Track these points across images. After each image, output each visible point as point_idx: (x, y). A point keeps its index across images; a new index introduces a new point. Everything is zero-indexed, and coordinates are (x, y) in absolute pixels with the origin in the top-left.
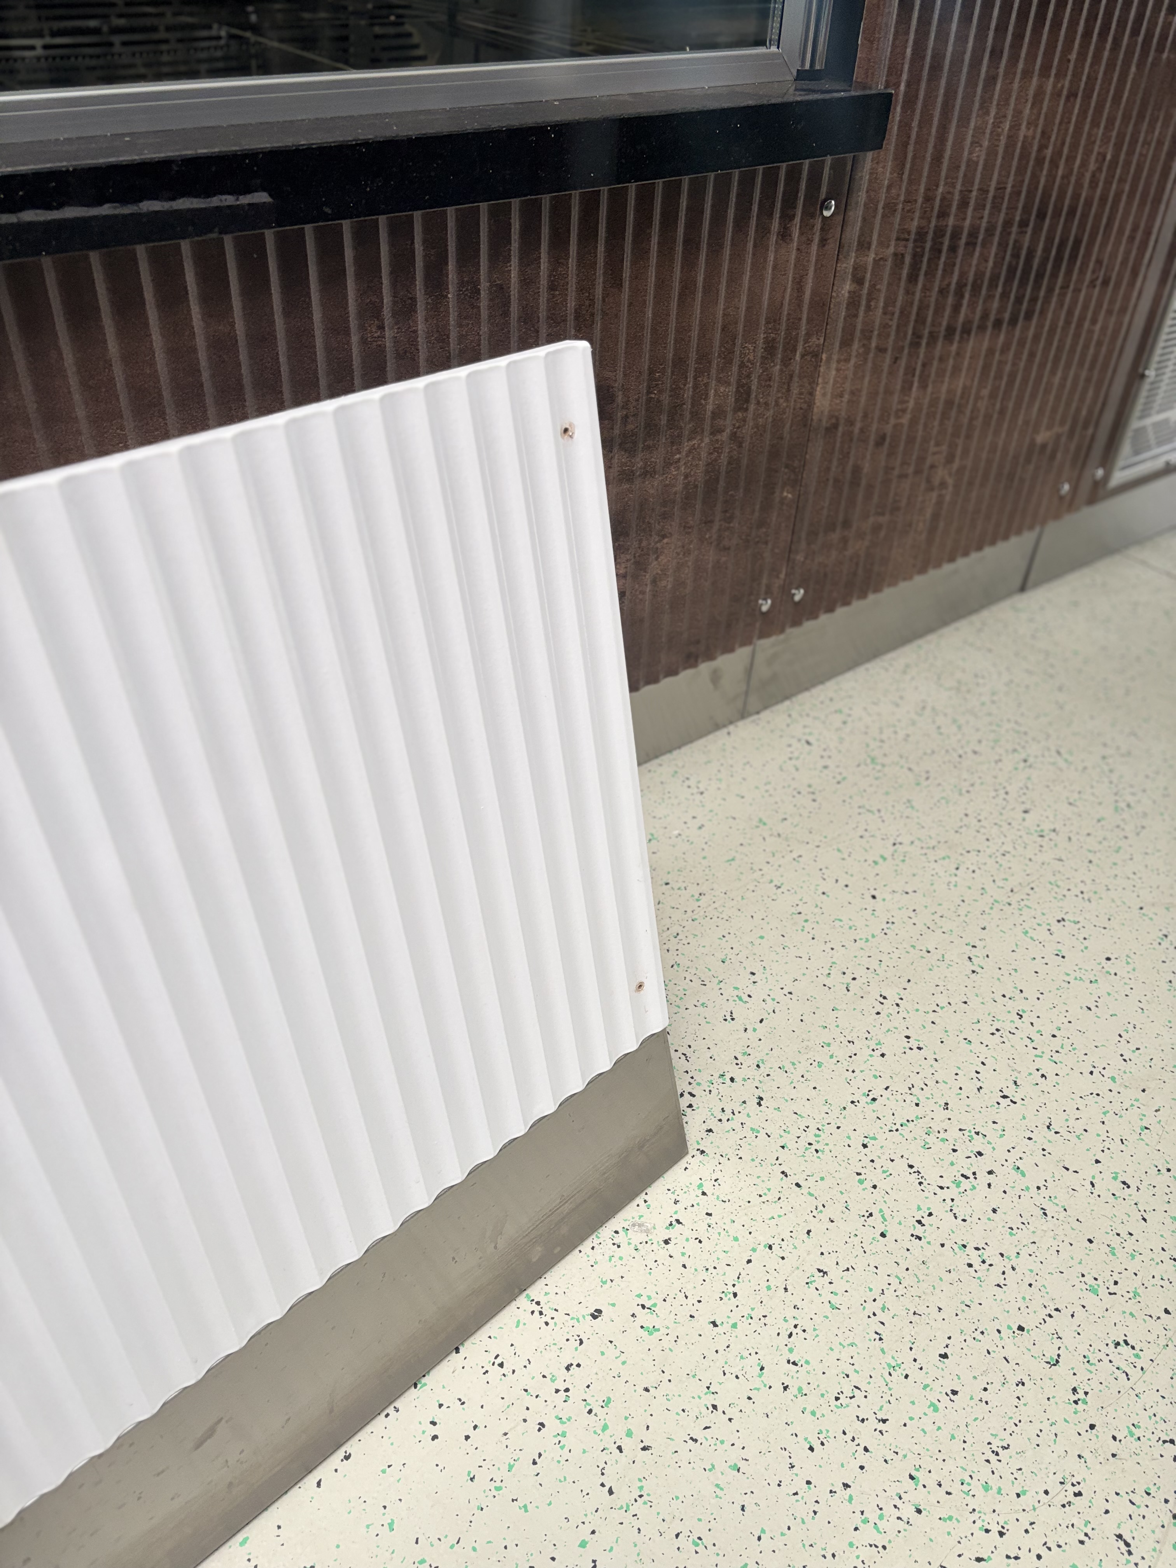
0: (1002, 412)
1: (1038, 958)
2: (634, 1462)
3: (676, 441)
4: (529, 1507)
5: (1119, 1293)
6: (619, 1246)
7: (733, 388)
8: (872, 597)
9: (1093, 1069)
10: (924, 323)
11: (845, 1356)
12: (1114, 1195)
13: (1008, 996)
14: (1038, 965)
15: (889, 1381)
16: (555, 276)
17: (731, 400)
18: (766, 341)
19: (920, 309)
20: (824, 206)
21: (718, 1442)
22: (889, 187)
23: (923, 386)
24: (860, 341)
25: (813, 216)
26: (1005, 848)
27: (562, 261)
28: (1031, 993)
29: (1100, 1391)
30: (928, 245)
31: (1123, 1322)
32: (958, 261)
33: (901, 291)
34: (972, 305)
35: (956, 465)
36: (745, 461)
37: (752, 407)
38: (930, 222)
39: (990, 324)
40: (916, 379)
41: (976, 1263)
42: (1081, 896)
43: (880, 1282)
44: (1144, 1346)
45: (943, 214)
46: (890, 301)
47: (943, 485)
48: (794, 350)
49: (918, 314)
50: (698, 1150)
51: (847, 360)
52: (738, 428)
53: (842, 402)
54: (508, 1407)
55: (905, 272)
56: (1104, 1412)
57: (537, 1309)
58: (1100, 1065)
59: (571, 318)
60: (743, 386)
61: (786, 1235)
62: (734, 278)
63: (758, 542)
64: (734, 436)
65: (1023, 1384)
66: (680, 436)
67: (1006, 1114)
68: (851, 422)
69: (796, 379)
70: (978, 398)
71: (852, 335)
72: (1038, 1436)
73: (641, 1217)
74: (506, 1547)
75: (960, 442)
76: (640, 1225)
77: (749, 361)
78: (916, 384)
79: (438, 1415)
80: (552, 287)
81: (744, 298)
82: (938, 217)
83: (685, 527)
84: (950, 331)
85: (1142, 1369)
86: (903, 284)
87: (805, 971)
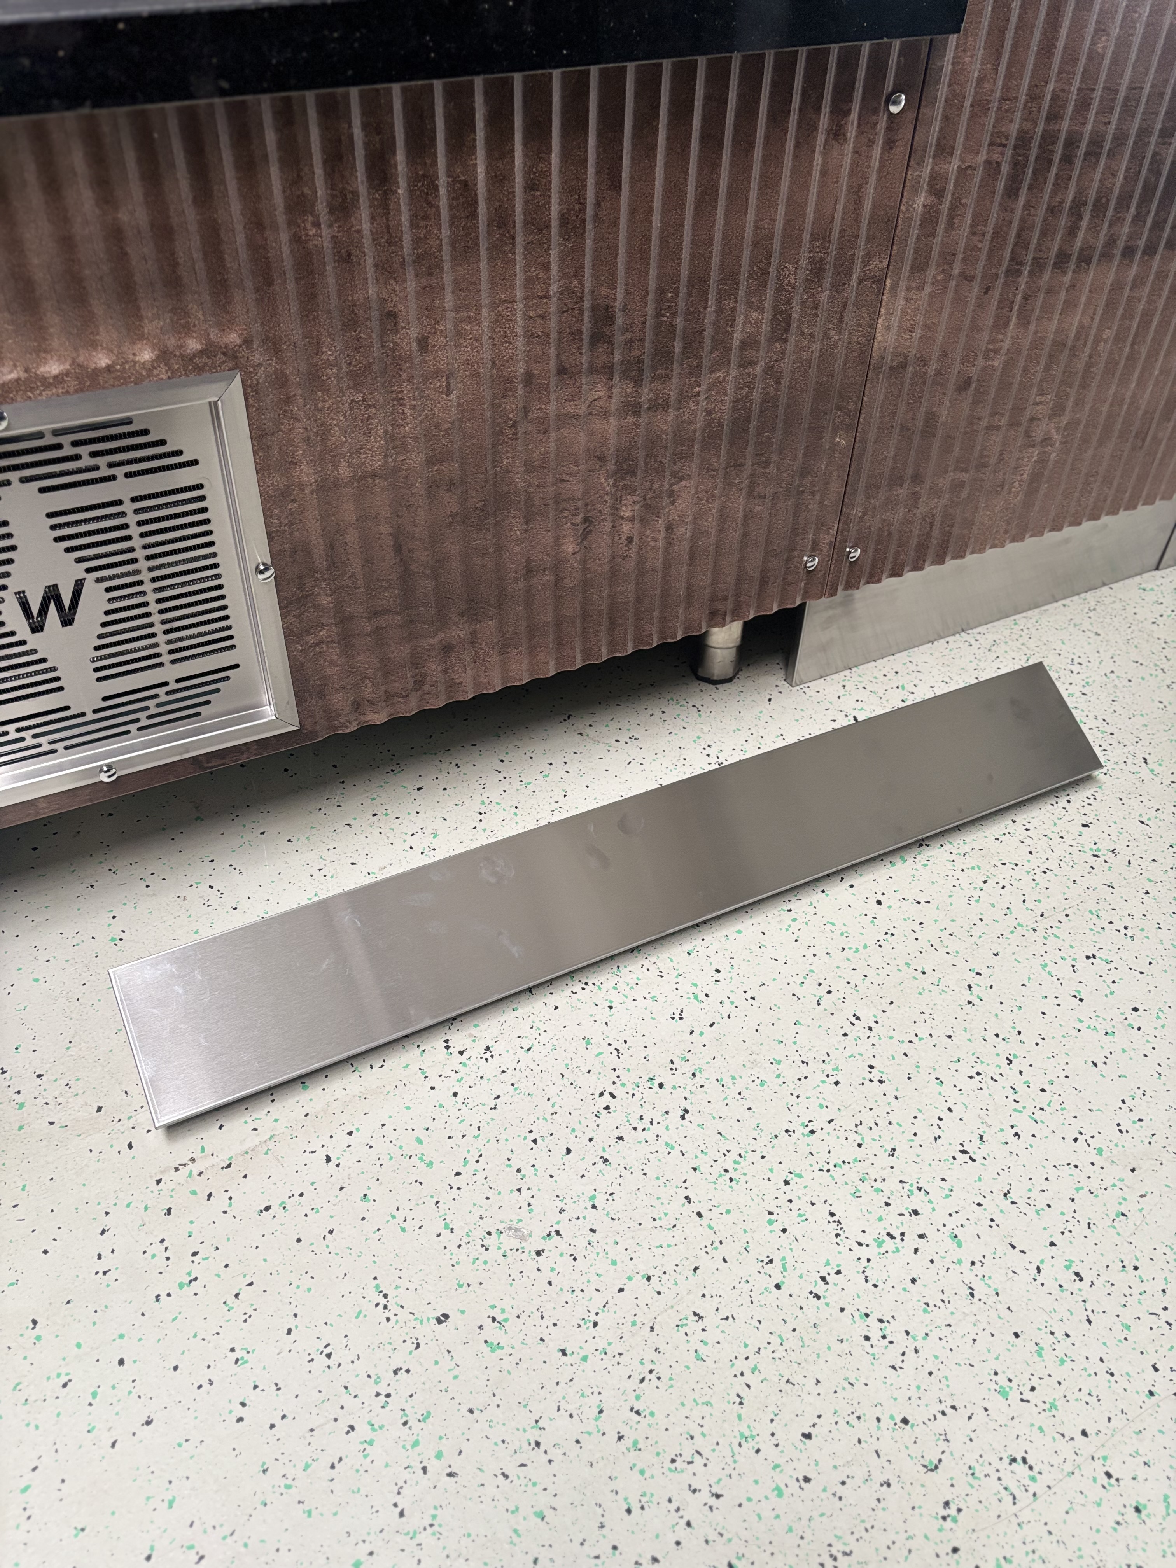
0: (1132, 358)
1: (1051, 998)
2: (435, 1487)
3: (695, 371)
4: (314, 1513)
5: (1033, 1402)
6: (487, 1249)
7: (767, 315)
8: (951, 564)
9: (1079, 1136)
10: (1027, 247)
11: (696, 1414)
12: (1060, 1286)
13: (1001, 1036)
14: (1049, 1006)
15: (736, 1452)
16: (535, 173)
17: (765, 329)
18: (812, 261)
19: (1021, 230)
20: (890, 100)
21: (530, 1484)
22: (980, 80)
23: (1025, 322)
24: (938, 265)
25: (875, 111)
26: (1048, 865)
27: (542, 155)
28: (1030, 1038)
29: (977, 1511)
30: (1034, 152)
31: (1027, 1437)
32: (1075, 173)
33: (996, 207)
34: (1093, 228)
35: (1065, 420)
36: (783, 400)
37: (793, 339)
38: (1036, 125)
39: (1118, 252)
40: (1015, 312)
41: (875, 1335)
42: (1123, 931)
43: (757, 1339)
44: (1045, 1468)
45: (1054, 116)
46: (979, 220)
47: (1047, 440)
48: (849, 273)
49: (1018, 236)
50: (602, 1157)
51: (920, 288)
52: (776, 361)
53: (912, 337)
54: (323, 1402)
55: (1001, 185)
56: (974, 1536)
57: (383, 1301)
58: (1088, 1132)
59: (555, 223)
60: (781, 313)
61: (670, 1268)
62: (769, 183)
63: (803, 492)
64: (769, 370)
65: (889, 1485)
66: (699, 366)
67: (961, 1171)
68: (923, 361)
69: (850, 308)
70: (1097, 341)
71: (928, 256)
72: (889, 1548)
73: (520, 1220)
74: (278, 1550)
75: (1073, 392)
76: (516, 1230)
77: (789, 284)
78: (1014, 320)
79: (251, 1397)
80: (531, 186)
81: (781, 210)
82: (1048, 119)
83: (708, 469)
84: (1062, 259)
85: (1035, 1495)
86: (998, 197)
87: (777, 976)
